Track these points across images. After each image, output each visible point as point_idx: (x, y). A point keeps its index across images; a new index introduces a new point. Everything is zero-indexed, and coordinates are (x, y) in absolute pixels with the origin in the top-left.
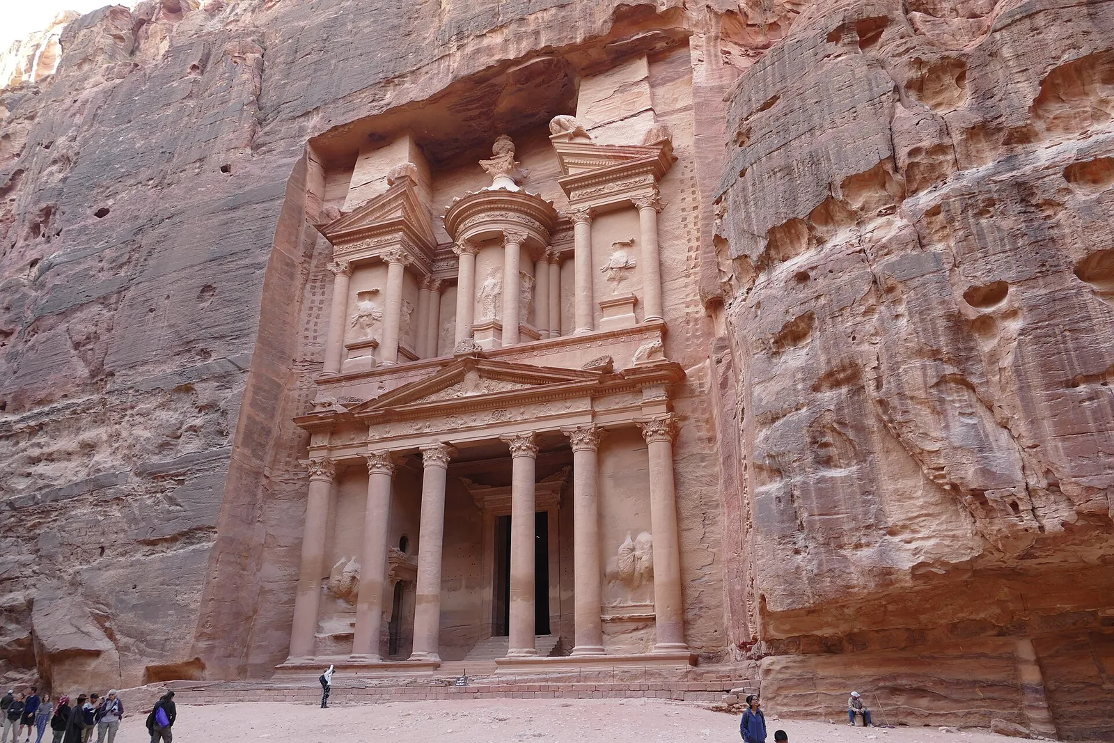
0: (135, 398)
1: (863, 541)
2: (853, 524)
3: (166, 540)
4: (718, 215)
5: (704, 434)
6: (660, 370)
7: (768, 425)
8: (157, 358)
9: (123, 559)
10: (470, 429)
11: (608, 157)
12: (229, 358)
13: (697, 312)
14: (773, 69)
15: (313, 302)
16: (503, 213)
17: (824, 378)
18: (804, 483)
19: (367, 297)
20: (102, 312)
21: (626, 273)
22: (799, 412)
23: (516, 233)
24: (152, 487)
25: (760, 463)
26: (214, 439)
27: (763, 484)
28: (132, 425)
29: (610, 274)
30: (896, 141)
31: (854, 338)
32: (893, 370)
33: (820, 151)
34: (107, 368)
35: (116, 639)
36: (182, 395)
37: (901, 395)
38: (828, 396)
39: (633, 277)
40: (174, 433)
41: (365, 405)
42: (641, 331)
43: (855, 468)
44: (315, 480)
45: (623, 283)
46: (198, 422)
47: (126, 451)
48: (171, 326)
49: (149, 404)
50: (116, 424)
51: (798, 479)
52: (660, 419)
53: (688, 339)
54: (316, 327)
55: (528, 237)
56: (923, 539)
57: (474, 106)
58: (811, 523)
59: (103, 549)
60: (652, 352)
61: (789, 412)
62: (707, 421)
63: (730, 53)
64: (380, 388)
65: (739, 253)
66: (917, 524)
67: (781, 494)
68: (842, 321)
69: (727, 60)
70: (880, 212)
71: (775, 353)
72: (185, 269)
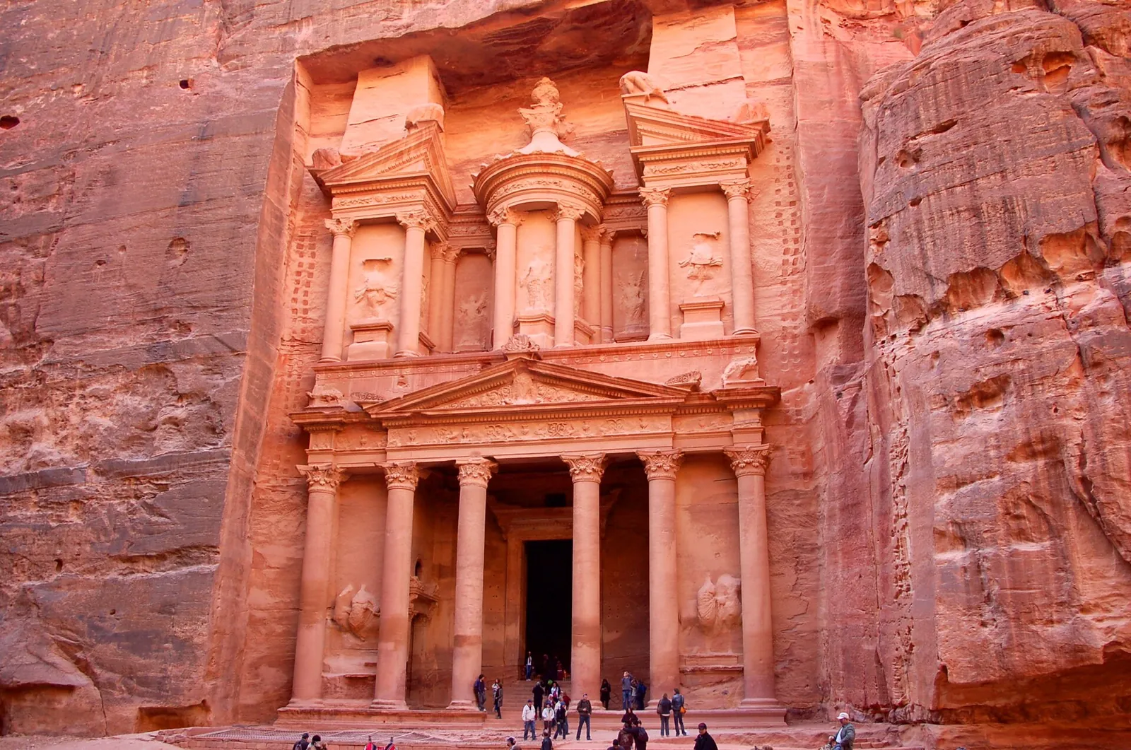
0: (86, 375)
1: (1055, 617)
2: (1045, 601)
3: (150, 557)
4: (874, 240)
5: (798, 468)
6: (759, 393)
7: (951, 490)
8: (112, 326)
9: (92, 577)
10: (519, 443)
11: (694, 130)
12: (217, 335)
13: (795, 328)
14: (946, 87)
15: (300, 265)
16: (557, 180)
17: (1021, 447)
18: (996, 555)
19: (377, 266)
20: (25, 257)
21: (711, 272)
22: (990, 480)
23: (572, 207)
24: (123, 490)
25: (942, 528)
26: (203, 436)
27: (943, 550)
28: (85, 410)
29: (690, 270)
30: (1102, 204)
31: (1056, 410)
32: (1099, 449)
33: (1015, 199)
34: (43, 333)
35: (93, 673)
36: (151, 376)
37: (1105, 475)
38: (1024, 467)
39: (720, 277)
40: (146, 425)
41: (385, 405)
42: (732, 344)
43: (1048, 543)
44: (318, 491)
45: (707, 283)
46: (180, 413)
47: (79, 442)
48: (130, 287)
49: (107, 383)
50: (61, 405)
51: (988, 551)
52: (755, 449)
53: (783, 358)
54: (306, 298)
55: (586, 213)
56: (1114, 618)
57: (515, 41)
58: (1002, 597)
59: (60, 563)
60: (746, 370)
61: (979, 480)
62: (803, 454)
63: (829, 22)
64: (401, 383)
65: (908, 292)
66: (1108, 603)
67: (967, 564)
68: (1043, 391)
69: (826, 31)
70: (1079, 276)
71: (958, 412)
72: (143, 213)
